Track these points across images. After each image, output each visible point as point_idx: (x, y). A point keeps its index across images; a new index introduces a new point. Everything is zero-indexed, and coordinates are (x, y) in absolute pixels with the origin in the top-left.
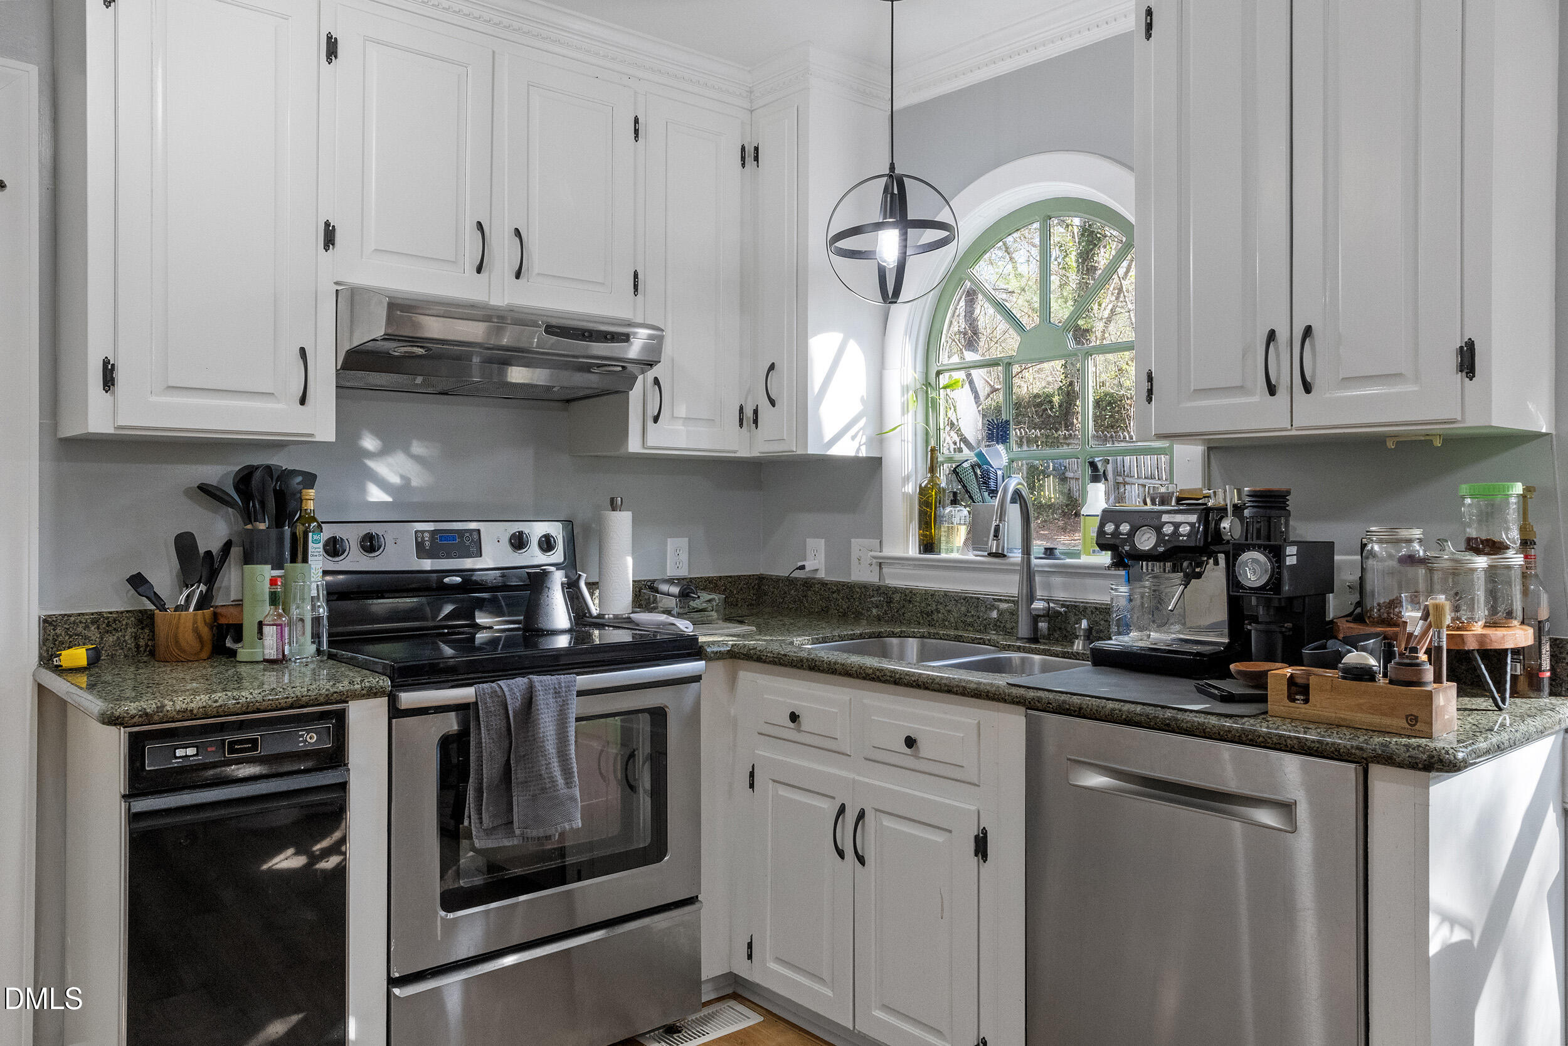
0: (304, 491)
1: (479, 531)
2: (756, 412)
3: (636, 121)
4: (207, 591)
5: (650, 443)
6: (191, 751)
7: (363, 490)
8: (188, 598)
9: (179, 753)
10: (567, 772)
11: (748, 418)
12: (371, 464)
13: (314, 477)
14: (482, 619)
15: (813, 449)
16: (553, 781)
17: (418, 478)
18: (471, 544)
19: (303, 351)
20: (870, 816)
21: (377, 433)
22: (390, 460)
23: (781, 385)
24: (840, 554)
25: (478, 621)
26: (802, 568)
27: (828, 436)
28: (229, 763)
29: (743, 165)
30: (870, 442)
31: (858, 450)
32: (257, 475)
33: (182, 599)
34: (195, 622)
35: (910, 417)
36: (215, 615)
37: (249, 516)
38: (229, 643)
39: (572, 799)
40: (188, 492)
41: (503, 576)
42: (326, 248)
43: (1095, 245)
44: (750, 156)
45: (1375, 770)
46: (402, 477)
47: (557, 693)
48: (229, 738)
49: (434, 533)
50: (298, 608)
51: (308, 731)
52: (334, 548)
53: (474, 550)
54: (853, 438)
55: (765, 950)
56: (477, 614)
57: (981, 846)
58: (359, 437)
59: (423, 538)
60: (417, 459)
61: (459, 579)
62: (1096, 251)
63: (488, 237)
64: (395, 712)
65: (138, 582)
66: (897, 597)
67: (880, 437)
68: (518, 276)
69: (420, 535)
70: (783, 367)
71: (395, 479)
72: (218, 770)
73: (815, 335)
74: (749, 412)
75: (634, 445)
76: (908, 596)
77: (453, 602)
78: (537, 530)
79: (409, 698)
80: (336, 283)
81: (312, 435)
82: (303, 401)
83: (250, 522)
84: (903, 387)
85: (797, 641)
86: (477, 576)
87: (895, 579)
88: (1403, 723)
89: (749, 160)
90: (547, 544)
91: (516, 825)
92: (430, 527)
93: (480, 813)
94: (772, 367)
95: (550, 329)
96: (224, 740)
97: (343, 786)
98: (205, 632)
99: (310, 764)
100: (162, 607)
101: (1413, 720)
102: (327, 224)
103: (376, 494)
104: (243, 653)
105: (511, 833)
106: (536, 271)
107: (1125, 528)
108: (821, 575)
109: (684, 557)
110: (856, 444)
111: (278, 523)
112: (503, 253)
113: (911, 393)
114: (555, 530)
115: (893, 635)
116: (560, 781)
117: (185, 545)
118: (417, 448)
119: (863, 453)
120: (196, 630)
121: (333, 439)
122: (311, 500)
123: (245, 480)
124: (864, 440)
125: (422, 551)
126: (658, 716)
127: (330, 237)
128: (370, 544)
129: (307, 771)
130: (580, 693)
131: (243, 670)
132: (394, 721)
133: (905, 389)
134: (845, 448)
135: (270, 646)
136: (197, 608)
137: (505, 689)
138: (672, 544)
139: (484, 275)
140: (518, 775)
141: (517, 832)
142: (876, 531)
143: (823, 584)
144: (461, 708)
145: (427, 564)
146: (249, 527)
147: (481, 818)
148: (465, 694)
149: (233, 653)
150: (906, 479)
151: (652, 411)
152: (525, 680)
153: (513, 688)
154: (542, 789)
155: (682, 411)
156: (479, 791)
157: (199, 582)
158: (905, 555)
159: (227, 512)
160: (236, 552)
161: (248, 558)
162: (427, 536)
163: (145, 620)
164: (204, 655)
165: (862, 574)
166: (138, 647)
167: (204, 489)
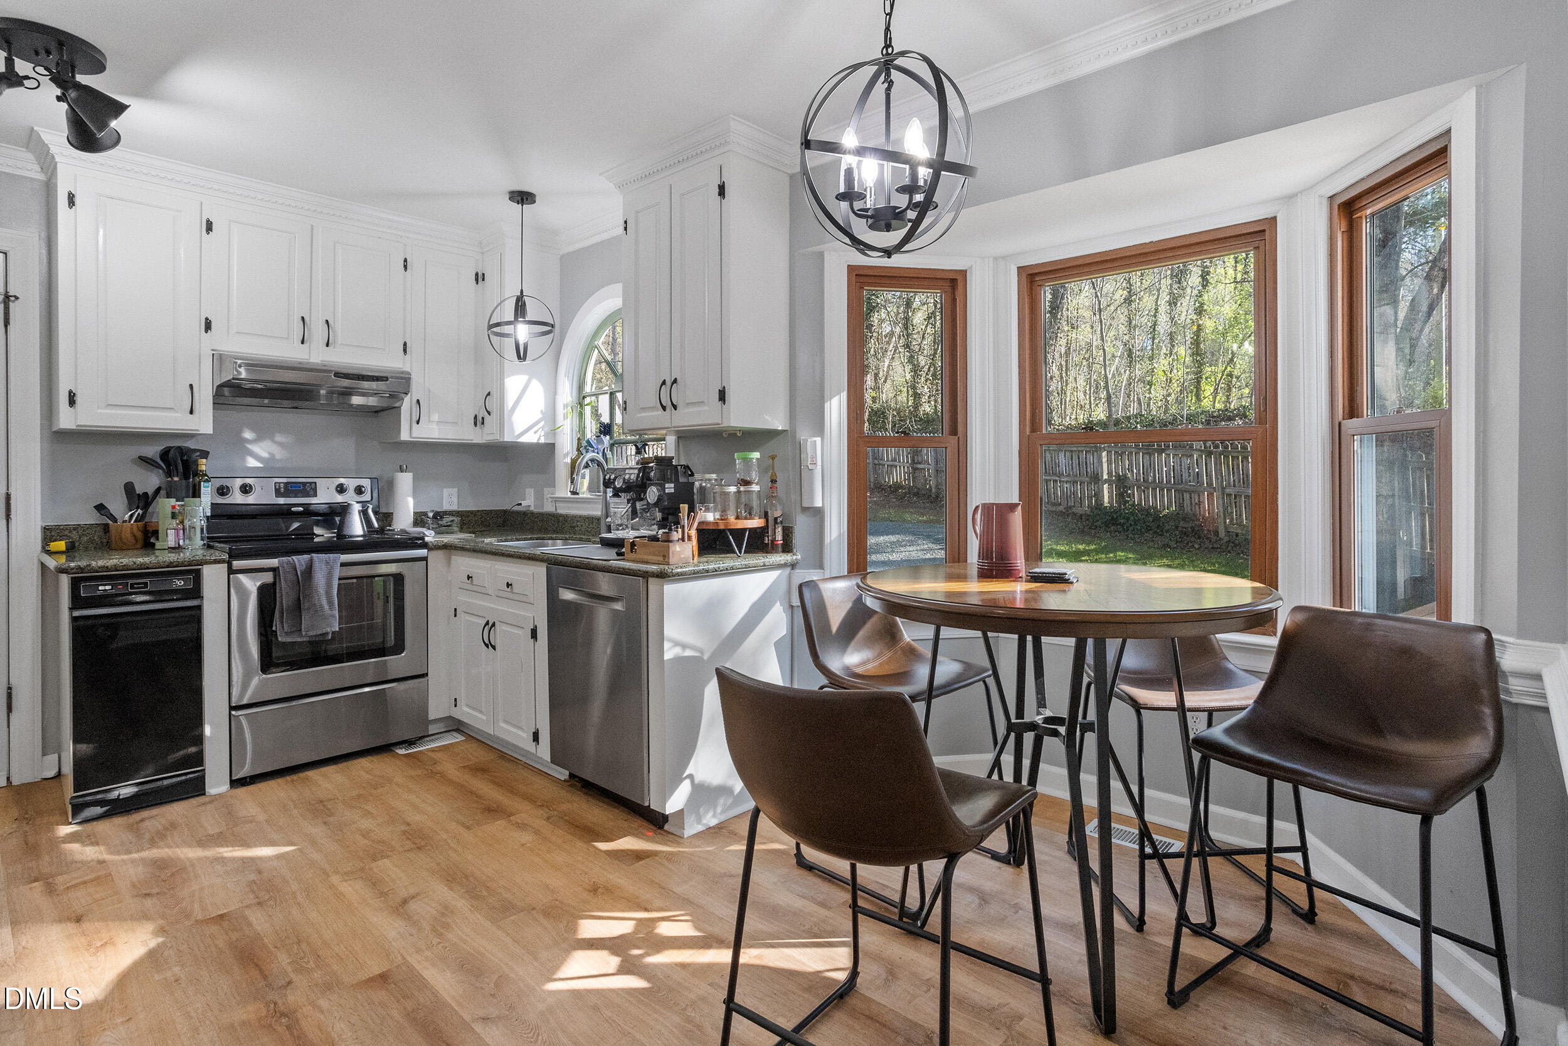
0: (200, 460)
1: (315, 483)
2: (483, 418)
3: (405, 260)
4: (143, 514)
5: (414, 436)
6: (108, 587)
7: (244, 460)
8: (132, 516)
9: (101, 588)
10: (331, 603)
11: (478, 421)
12: (249, 446)
13: (208, 453)
14: (317, 531)
15: (507, 438)
16: (321, 606)
17: (279, 453)
18: (309, 489)
19: (191, 386)
20: (497, 624)
21: (253, 429)
22: (261, 444)
23: (492, 404)
24: (539, 497)
25: (315, 532)
26: (521, 504)
27: (518, 431)
28: (131, 594)
29: (477, 283)
30: (546, 435)
31: (539, 439)
32: (172, 452)
33: (127, 517)
34: (132, 529)
35: (569, 421)
36: (145, 526)
37: (169, 474)
38: (152, 540)
39: (333, 616)
40: (133, 461)
41: (330, 507)
42: (206, 331)
43: (872, 310)
44: (479, 278)
45: (650, 580)
46: (269, 453)
47: (327, 563)
48: (130, 582)
49: (286, 484)
50: (189, 520)
51: (178, 580)
52: (222, 491)
53: (312, 493)
54: (535, 432)
55: (462, 703)
56: (315, 528)
57: (534, 634)
58: (240, 432)
59: (279, 486)
60: (280, 444)
61: (301, 509)
62: (872, 314)
63: (308, 323)
64: (231, 571)
65: (100, 508)
66: (561, 519)
67: (554, 431)
68: (327, 345)
69: (277, 484)
70: (494, 393)
71: (265, 455)
72: (125, 597)
73: (509, 376)
74: (479, 419)
75: (404, 436)
76: (566, 518)
77: (300, 522)
78: (351, 484)
79: (237, 564)
80: (212, 350)
81: (197, 430)
82: (191, 412)
83: (170, 476)
84: (564, 405)
85: (487, 540)
86: (312, 507)
87: (563, 510)
88: (661, 558)
89: (480, 279)
90: (359, 490)
91: (303, 630)
92: (285, 480)
93: (282, 622)
94: (489, 394)
95: (337, 375)
96: (127, 583)
97: (199, 608)
98: (139, 535)
99: (179, 596)
100: (115, 520)
101: (664, 556)
102: (207, 319)
103: (252, 463)
104: (158, 545)
105: (301, 636)
106: (339, 343)
107: (613, 477)
108: (532, 508)
109: (455, 499)
110: (537, 436)
111: (186, 477)
112: (318, 333)
113: (569, 408)
114: (366, 483)
115: (551, 539)
116: (326, 607)
117: (129, 488)
118: (279, 438)
119: (542, 441)
120: (132, 533)
121: (211, 432)
122: (203, 465)
123: (165, 454)
124: (543, 434)
125: (278, 493)
126: (399, 579)
127: (208, 326)
128: (246, 489)
129: (177, 600)
130: (343, 565)
131: (156, 551)
132: (231, 576)
133: (566, 406)
134: (530, 438)
135: (171, 541)
136: (135, 521)
137: (296, 560)
138: (446, 492)
139: (306, 345)
140: (305, 605)
141: (304, 633)
142: (552, 484)
143: (532, 513)
144: (274, 570)
145: (282, 501)
146: (169, 479)
147: (283, 627)
148: (274, 562)
149: (153, 545)
150: (567, 454)
151: (415, 418)
152: (309, 556)
153: (300, 560)
154: (317, 611)
155: (435, 417)
156: (282, 613)
157: (138, 508)
158: (566, 496)
159: (159, 472)
160: (163, 492)
161: (168, 496)
162: (282, 485)
163: (106, 528)
164: (139, 546)
165: (549, 508)
166: (102, 542)
167: (142, 458)
